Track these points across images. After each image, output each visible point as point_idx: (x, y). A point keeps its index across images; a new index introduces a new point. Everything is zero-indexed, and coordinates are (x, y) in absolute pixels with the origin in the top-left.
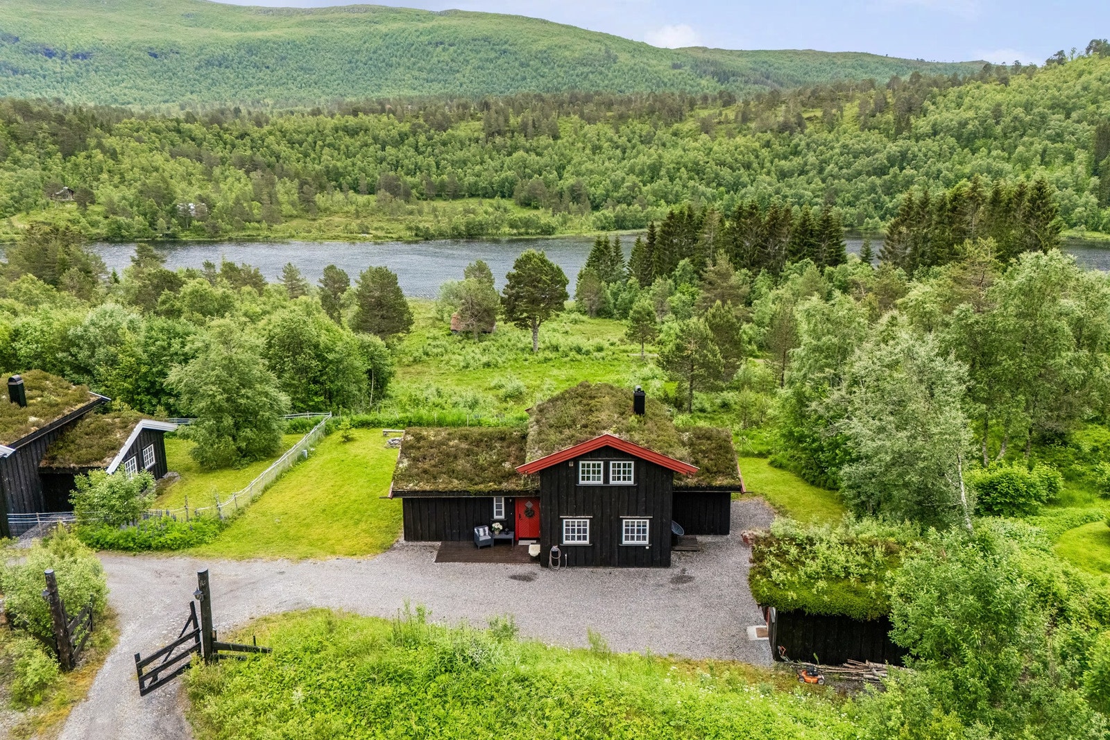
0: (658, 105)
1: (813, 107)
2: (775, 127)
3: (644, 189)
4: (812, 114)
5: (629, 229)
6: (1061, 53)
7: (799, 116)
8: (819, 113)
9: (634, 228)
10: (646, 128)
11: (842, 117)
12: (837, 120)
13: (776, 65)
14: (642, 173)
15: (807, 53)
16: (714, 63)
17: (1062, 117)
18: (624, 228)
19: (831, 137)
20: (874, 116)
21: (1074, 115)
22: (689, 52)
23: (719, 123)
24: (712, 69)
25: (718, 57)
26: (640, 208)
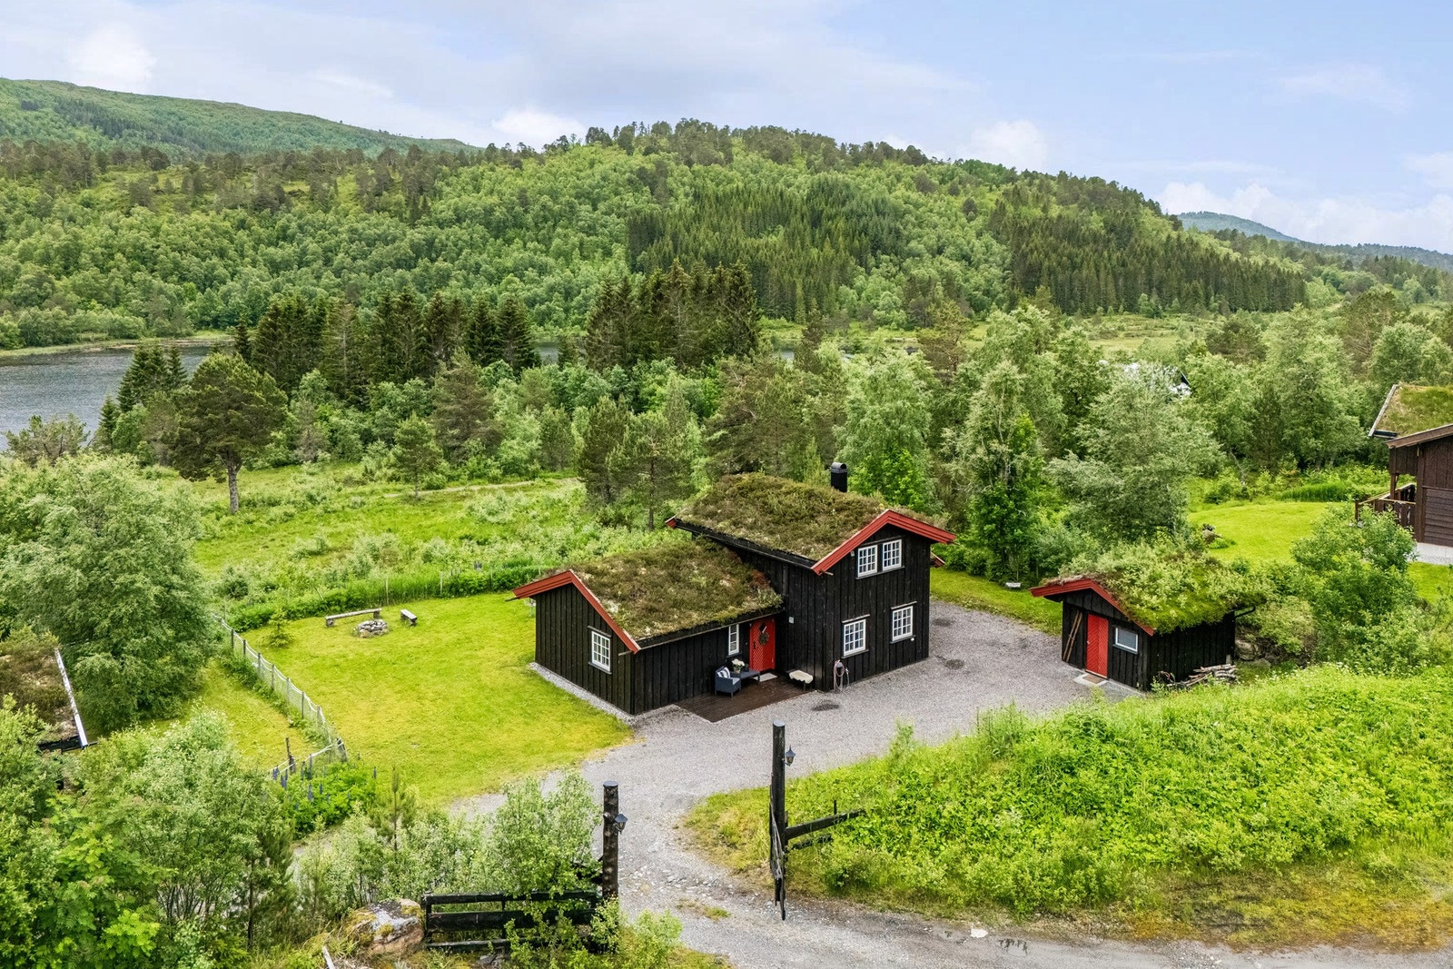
0: (48, 160)
1: (292, 179)
2: (248, 201)
3: (58, 284)
4: (295, 188)
5: (47, 345)
6: (563, 138)
7: (279, 189)
8: (305, 188)
9: (56, 344)
10: (34, 194)
11: (337, 192)
12: (332, 197)
13: (191, 120)
14: (46, 260)
15: (233, 107)
16: (90, 107)
17: (589, 207)
18: (38, 345)
19: (331, 217)
20: (379, 195)
21: (602, 206)
22: (45, 88)
23: (158, 192)
24: (90, 115)
25: (95, 99)
26: (64, 313)
